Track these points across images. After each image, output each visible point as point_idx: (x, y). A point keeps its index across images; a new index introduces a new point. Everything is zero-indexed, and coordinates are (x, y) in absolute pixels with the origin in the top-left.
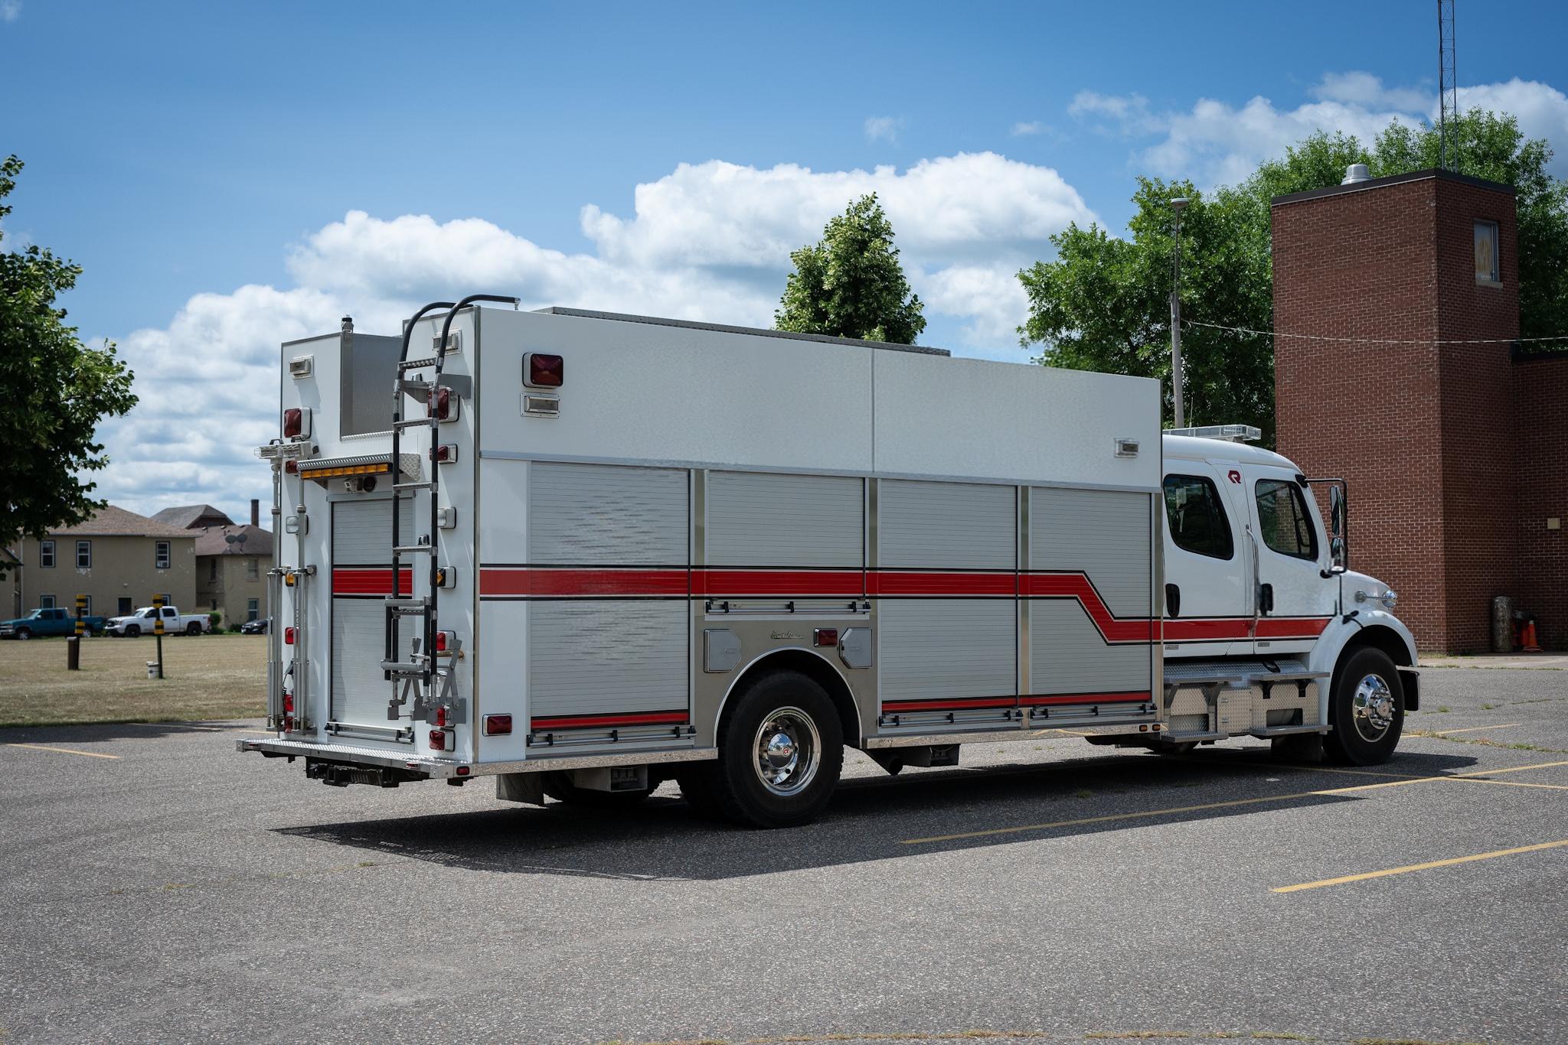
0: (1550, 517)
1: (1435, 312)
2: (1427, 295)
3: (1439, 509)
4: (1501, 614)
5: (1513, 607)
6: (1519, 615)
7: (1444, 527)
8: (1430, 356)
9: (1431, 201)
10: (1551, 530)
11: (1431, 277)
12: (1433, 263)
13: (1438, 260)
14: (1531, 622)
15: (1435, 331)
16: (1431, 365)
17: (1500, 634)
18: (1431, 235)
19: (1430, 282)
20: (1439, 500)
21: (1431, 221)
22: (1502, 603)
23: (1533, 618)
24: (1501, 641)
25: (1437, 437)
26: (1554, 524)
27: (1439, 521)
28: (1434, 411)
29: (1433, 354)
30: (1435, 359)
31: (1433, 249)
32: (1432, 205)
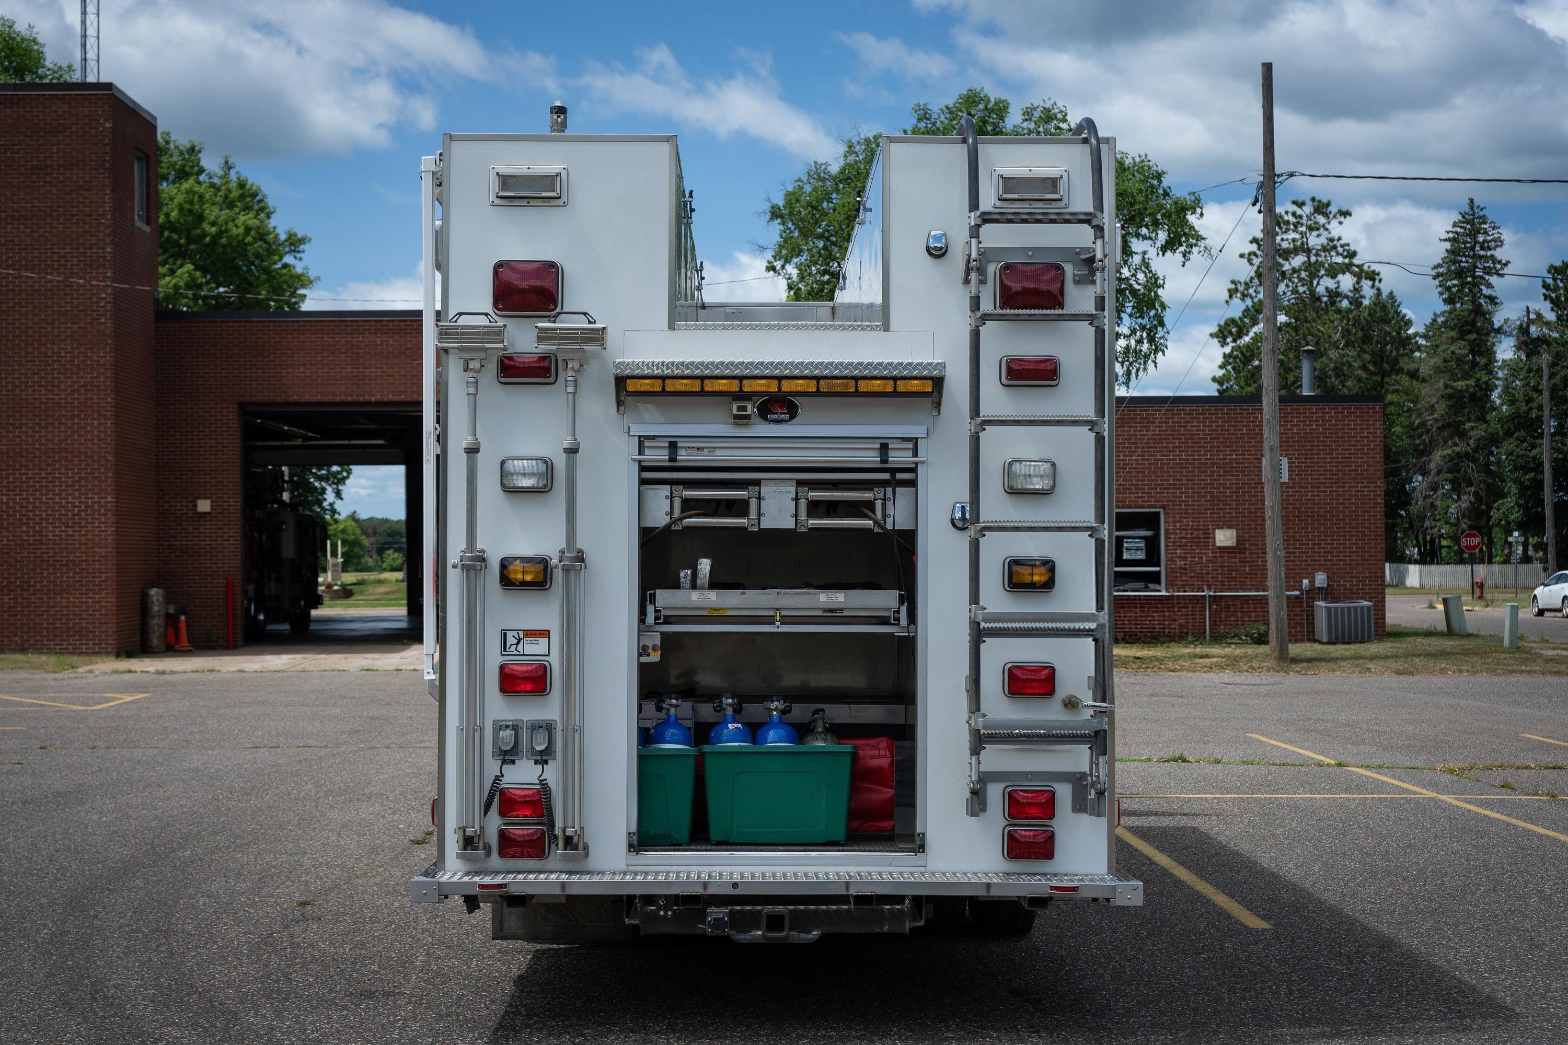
0: (200, 498)
1: (110, 253)
2: (100, 232)
3: (109, 486)
4: (156, 608)
5: (168, 599)
6: (171, 610)
7: (116, 506)
8: (102, 304)
9: (106, 120)
10: (200, 513)
11: (105, 211)
12: (107, 194)
13: (113, 191)
14: (183, 618)
15: (109, 274)
16: (103, 315)
17: (154, 632)
18: (106, 161)
19: (103, 216)
20: (110, 475)
21: (107, 145)
22: (156, 594)
23: (184, 613)
24: (155, 640)
25: (109, 400)
26: (204, 506)
27: (109, 499)
28: (106, 369)
29: (106, 303)
30: (108, 308)
31: (108, 177)
32: (108, 125)
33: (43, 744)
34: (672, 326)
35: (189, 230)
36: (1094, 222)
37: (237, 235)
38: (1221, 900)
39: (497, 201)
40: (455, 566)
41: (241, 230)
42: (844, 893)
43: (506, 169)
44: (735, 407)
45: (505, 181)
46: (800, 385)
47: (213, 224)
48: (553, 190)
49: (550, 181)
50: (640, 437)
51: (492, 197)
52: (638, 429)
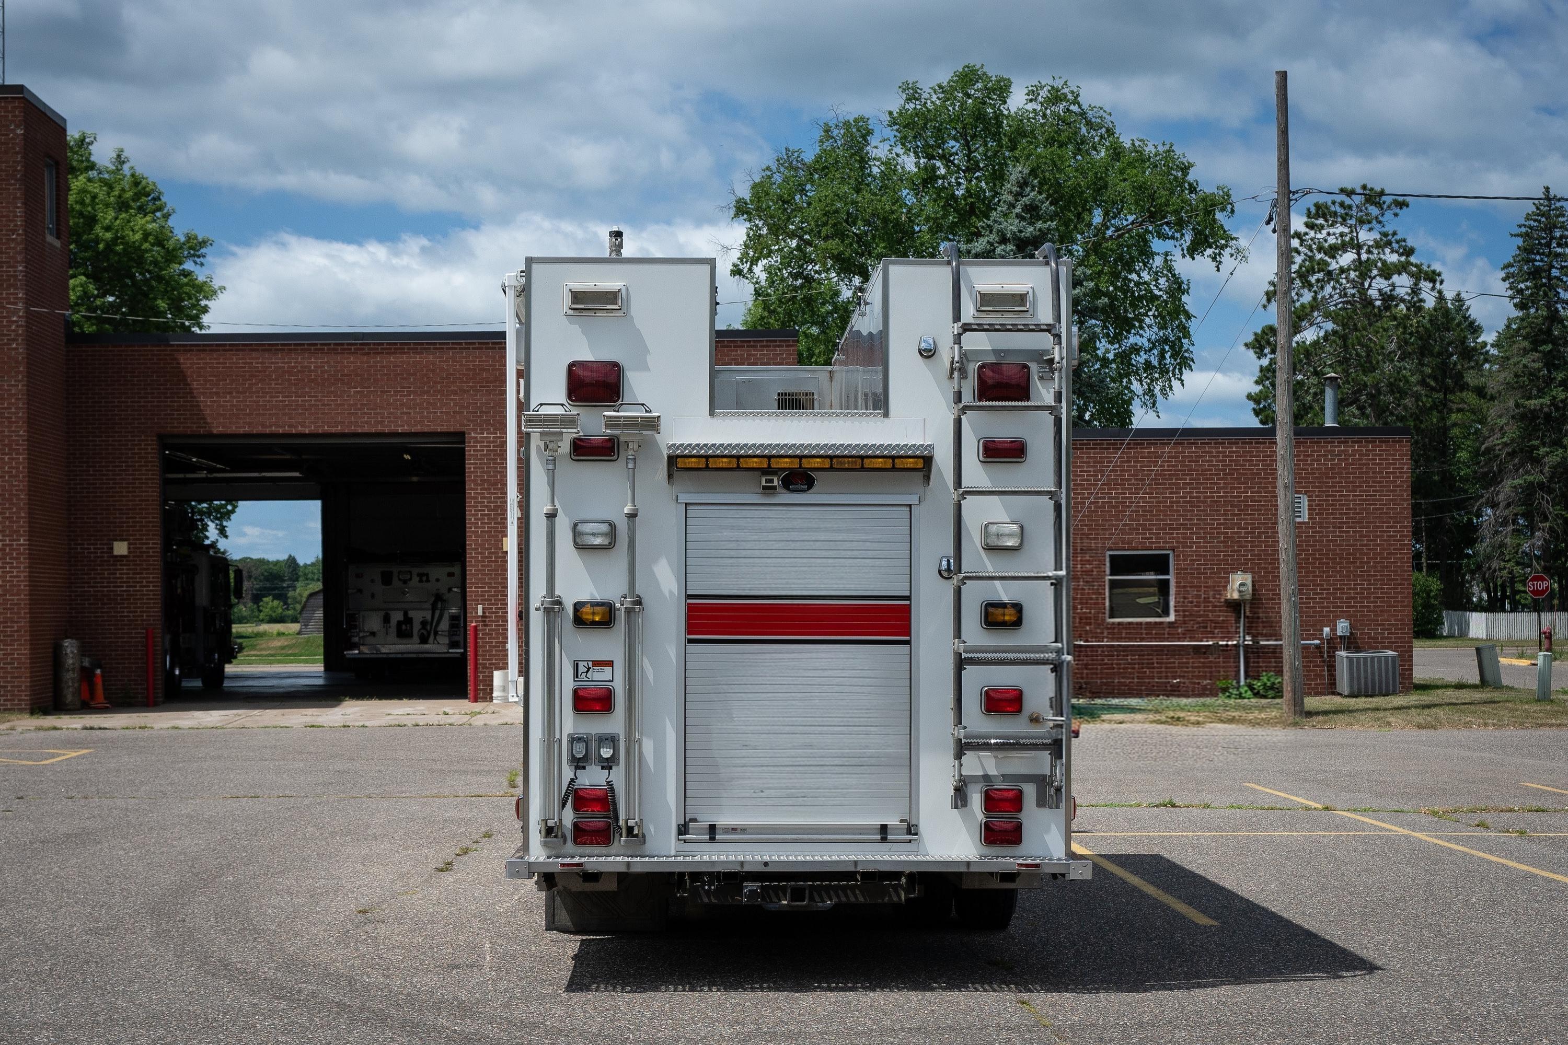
0: (116, 540)
1: (21, 271)
2: (10, 248)
3: (22, 527)
4: (71, 661)
5: (84, 651)
6: (86, 663)
7: (29, 549)
8: (13, 327)
9: (17, 126)
10: (116, 556)
11: (16, 225)
12: (18, 208)
13: (25, 204)
14: (98, 671)
15: (20, 295)
16: (14, 340)
17: (69, 687)
18: (16, 170)
19: (13, 231)
20: (23, 515)
21: (17, 153)
22: (70, 647)
23: (100, 667)
24: (69, 697)
25: (21, 433)
26: (120, 548)
27: (22, 542)
28: (18, 399)
29: (18, 326)
30: (20, 332)
31: (19, 189)
32: (19, 132)
33: (20, 794)
34: (712, 413)
35: (79, 235)
36: (1053, 332)
37: (134, 242)
38: (1180, 907)
39: (571, 312)
40: (537, 609)
41: (138, 236)
42: (853, 870)
43: (578, 286)
44: (764, 479)
45: (577, 297)
46: (816, 463)
47: (108, 229)
48: (616, 303)
49: (611, 297)
50: (686, 504)
51: (566, 309)
52: (684, 498)
